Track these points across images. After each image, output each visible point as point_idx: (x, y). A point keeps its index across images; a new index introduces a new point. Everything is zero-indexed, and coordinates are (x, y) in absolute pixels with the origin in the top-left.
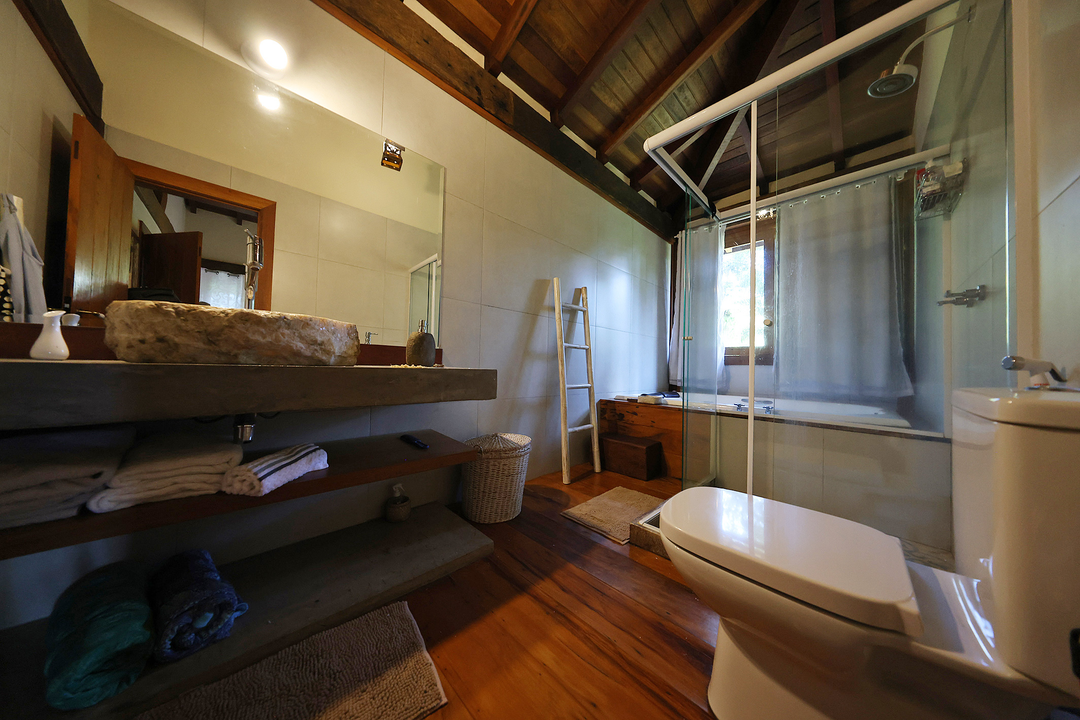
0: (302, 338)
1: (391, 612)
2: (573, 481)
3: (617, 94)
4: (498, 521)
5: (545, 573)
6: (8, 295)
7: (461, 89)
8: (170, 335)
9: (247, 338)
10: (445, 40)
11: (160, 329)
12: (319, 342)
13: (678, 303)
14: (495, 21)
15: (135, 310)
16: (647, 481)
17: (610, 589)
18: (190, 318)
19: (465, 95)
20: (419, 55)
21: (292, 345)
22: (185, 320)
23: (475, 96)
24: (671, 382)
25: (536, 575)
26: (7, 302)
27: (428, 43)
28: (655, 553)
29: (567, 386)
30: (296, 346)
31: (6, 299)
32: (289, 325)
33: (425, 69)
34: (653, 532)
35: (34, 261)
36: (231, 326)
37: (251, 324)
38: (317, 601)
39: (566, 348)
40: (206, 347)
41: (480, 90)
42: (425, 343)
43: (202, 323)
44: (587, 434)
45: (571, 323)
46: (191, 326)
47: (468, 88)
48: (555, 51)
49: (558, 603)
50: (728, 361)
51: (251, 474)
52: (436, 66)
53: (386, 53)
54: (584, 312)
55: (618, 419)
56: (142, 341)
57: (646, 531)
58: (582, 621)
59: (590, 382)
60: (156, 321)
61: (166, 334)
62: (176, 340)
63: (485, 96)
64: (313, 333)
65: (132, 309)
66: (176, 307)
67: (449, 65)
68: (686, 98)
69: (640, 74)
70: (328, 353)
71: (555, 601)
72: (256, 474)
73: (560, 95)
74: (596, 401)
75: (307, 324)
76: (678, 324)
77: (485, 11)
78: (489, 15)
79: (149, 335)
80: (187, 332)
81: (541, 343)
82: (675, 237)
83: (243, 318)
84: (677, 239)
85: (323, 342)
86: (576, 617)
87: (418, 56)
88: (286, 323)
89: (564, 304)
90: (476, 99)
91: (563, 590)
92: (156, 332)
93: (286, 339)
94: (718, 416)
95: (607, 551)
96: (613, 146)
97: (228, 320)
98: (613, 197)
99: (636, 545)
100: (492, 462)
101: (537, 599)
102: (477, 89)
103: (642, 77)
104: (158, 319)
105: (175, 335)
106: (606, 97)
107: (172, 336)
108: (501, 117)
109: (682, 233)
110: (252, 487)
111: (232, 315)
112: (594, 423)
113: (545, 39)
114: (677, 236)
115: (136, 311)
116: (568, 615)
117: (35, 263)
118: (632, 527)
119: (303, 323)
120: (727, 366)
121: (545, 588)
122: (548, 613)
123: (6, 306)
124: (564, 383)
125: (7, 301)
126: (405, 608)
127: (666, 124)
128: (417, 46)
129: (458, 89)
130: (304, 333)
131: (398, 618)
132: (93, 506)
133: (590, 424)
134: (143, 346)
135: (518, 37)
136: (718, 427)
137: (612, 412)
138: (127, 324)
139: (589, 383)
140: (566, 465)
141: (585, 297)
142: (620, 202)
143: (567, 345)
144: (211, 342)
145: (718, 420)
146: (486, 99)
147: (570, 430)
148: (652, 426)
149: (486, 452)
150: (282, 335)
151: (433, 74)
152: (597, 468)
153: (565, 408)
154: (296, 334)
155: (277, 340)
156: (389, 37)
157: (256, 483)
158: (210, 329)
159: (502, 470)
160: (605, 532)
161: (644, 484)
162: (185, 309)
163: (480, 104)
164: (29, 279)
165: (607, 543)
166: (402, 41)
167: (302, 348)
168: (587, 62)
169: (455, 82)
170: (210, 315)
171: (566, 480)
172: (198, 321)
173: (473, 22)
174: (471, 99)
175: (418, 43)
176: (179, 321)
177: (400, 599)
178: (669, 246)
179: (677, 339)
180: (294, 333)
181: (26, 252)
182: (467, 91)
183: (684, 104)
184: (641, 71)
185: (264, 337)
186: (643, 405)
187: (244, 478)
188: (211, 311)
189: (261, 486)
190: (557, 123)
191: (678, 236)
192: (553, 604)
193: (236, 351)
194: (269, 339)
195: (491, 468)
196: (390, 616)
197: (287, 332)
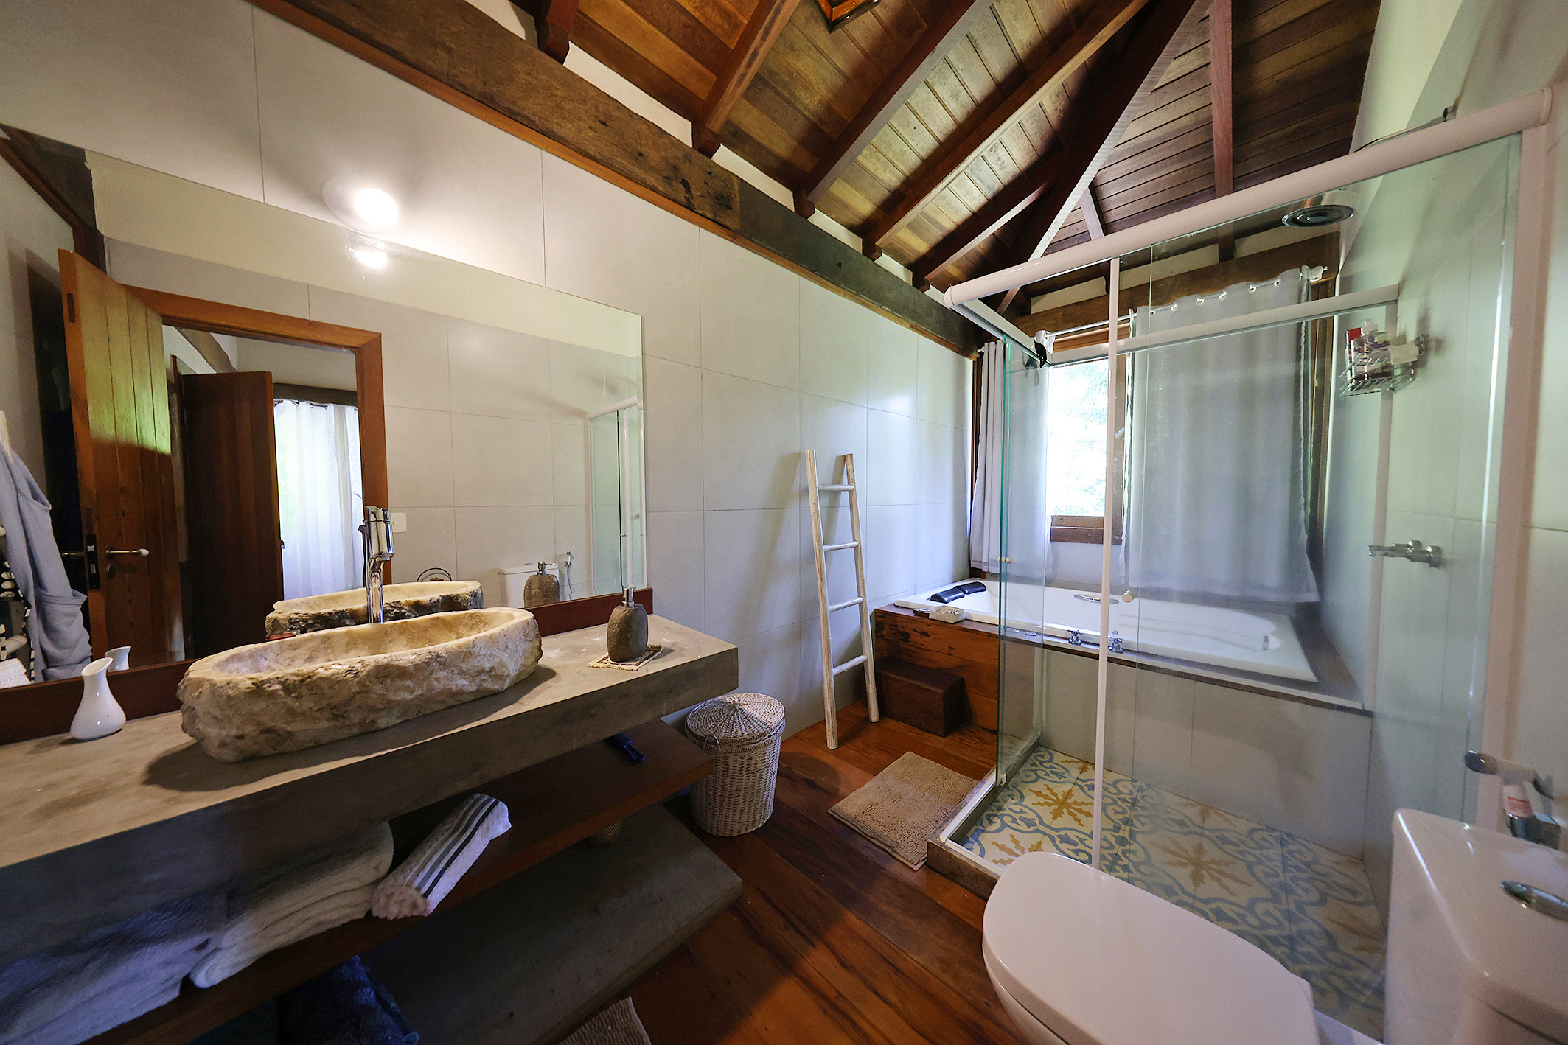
0: (463, 674)
1: (612, 1021)
2: (841, 741)
3: (895, 161)
4: (743, 832)
5: (814, 935)
6: (7, 570)
7: (660, 189)
8: (280, 725)
9: (390, 700)
10: (632, 114)
11: (265, 719)
12: (487, 670)
13: (984, 451)
14: (708, 73)
15: (225, 697)
16: (945, 737)
17: (906, 961)
18: (304, 691)
19: (666, 196)
20: (594, 148)
21: (450, 687)
22: (299, 697)
23: (682, 196)
24: (974, 565)
25: (804, 937)
26: (6, 580)
27: (606, 125)
28: (963, 886)
29: (830, 608)
30: (457, 686)
31: (4, 575)
32: (444, 664)
33: (604, 168)
34: (961, 858)
35: (36, 506)
36: (364, 689)
37: (392, 680)
38: (511, 1015)
39: (826, 552)
40: (331, 724)
41: (689, 184)
42: (634, 625)
43: (323, 695)
44: (860, 671)
45: (832, 509)
46: (307, 704)
47: (670, 185)
48: (801, 108)
49: (838, 991)
50: (1057, 536)
51: (412, 891)
52: (620, 160)
53: (544, 152)
54: (850, 492)
55: (900, 640)
56: (241, 737)
57: (951, 855)
58: (873, 1026)
59: (861, 595)
60: (256, 709)
61: (274, 724)
62: (289, 728)
63: (695, 193)
64: (478, 662)
65: (221, 696)
66: (283, 680)
67: (641, 154)
68: (999, 159)
69: (929, 131)
70: (500, 678)
71: (835, 989)
72: (418, 889)
73: (809, 168)
74: (869, 613)
75: (470, 654)
76: (982, 481)
77: (691, 59)
78: (699, 65)
79: (250, 729)
80: (303, 713)
81: (789, 548)
82: (978, 351)
83: (380, 675)
84: (982, 354)
85: (493, 667)
86: (863, 1017)
87: (592, 150)
88: (440, 663)
89: (821, 488)
90: (683, 200)
91: (843, 965)
92: (258, 724)
93: (442, 683)
94: (1045, 649)
95: (896, 881)
96: (888, 234)
97: (358, 682)
98: (888, 309)
99: (937, 871)
100: (732, 757)
101: (809, 984)
102: (686, 184)
103: (934, 135)
104: (260, 705)
105: (286, 723)
106: (879, 166)
107: (283, 726)
108: (721, 220)
109: (989, 345)
110: (414, 905)
111: (364, 674)
112: (867, 656)
113: (786, 93)
114: (982, 350)
115: (226, 699)
116: (851, 1013)
117: (37, 509)
118: (931, 846)
119: (463, 654)
120: (1055, 543)
121: (818, 961)
122: (825, 1012)
123: (7, 585)
124: (824, 605)
125: (7, 578)
126: (631, 1012)
127: (968, 196)
128: (590, 133)
129: (655, 190)
130: (465, 666)
131: (624, 1032)
132: (202, 980)
133: (862, 654)
134: (241, 743)
135: (745, 96)
136: (1045, 664)
137: (892, 629)
138: (215, 717)
139: (859, 596)
140: (831, 723)
141: (851, 470)
142: (899, 315)
143: (828, 547)
144: (335, 717)
145: (1045, 655)
146: (699, 196)
147: (836, 671)
148: (950, 654)
149: (723, 743)
150: (436, 681)
151: (618, 173)
152: (874, 717)
153: (828, 641)
154: (456, 672)
155: (430, 688)
156: (546, 128)
157: (420, 901)
158: (335, 701)
159: (746, 766)
160: (890, 847)
161: (938, 742)
162: (296, 679)
163: (689, 207)
164: (33, 535)
165: (895, 868)
166: (567, 130)
167: (464, 685)
168: (850, 121)
169: (651, 180)
170: (333, 680)
171: (832, 743)
172: (316, 694)
173: (673, 77)
174: (675, 201)
175: (590, 128)
176: (290, 701)
177: (622, 995)
178: (969, 363)
179: (982, 503)
180: (453, 671)
181: (22, 494)
182: (669, 191)
183: (996, 168)
184: (931, 127)
185: (411, 693)
186: (938, 623)
187: (402, 897)
188: (333, 674)
189: (426, 904)
190: (804, 208)
191: (984, 350)
192: (832, 994)
193: (372, 716)
194: (418, 692)
195: (731, 765)
196: (612, 1028)
197: (442, 674)
